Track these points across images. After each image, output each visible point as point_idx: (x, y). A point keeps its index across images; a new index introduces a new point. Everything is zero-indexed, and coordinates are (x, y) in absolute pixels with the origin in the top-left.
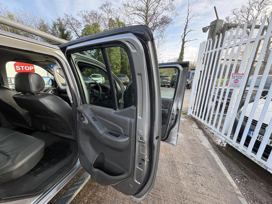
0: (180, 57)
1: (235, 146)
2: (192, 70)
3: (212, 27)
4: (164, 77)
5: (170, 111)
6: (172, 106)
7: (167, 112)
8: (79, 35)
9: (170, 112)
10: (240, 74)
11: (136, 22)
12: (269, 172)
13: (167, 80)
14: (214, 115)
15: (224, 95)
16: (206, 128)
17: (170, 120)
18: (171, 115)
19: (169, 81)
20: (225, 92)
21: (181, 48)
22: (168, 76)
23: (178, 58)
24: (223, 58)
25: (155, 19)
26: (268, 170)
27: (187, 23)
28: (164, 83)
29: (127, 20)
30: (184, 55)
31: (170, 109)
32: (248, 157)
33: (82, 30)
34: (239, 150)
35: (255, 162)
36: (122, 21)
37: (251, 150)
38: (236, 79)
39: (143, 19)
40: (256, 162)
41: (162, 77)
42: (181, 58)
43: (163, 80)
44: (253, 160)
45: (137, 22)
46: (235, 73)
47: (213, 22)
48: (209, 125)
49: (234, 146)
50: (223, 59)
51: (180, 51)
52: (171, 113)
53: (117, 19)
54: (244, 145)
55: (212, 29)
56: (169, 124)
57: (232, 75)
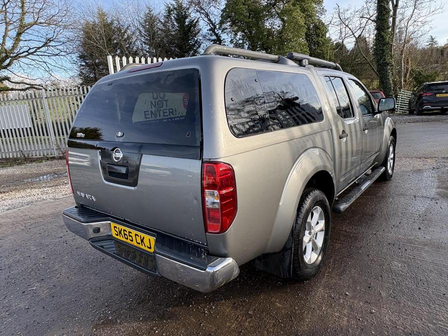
28: (441, 102)
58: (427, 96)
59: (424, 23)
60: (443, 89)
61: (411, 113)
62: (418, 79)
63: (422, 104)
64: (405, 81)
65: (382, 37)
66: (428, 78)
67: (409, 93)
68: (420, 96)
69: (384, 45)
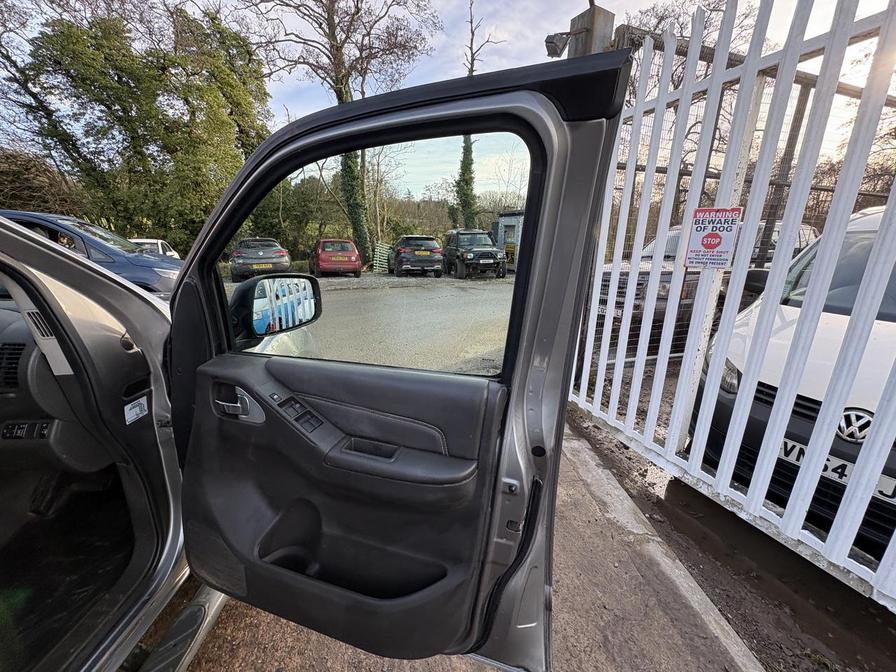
0: (463, 174)
1: (723, 499)
2: (501, 216)
3: (577, 40)
4: (419, 242)
5: (489, 471)
6: (502, 433)
7: (470, 486)
8: (21, 64)
9: (489, 479)
10: (726, 210)
11: (293, 37)
12: (884, 608)
13: (431, 251)
14: (610, 368)
15: (621, 293)
16: (595, 427)
17: (495, 530)
18: (499, 498)
19: (438, 256)
20: (642, 287)
21: (463, 145)
22: (432, 239)
23: (457, 178)
24: (622, 159)
25: (364, 36)
26: (875, 597)
27: (472, 64)
28: (420, 261)
29: (255, 27)
30: (474, 167)
31: (491, 460)
32: (783, 542)
33: (32, 41)
34: (743, 516)
35: (817, 564)
36: (235, 27)
37: (802, 521)
38: (709, 230)
39: (317, 26)
40: (823, 565)
41: (411, 242)
42: (467, 177)
43: (416, 253)
44: (808, 558)
45: (297, 36)
46: (699, 206)
47: (582, 16)
48: (611, 416)
49: (721, 500)
50: (622, 167)
51: (460, 156)
52: (500, 488)
53: (213, 18)
54: (766, 498)
55: (580, 45)
56: (490, 557)
57: (695, 216)
58: (406, 253)
59: (398, 165)
60: (422, 246)
61: (391, 272)
62: (396, 229)
63: (401, 263)
64: (382, 231)
65: (350, 167)
66: (407, 230)
67: (387, 246)
68: (398, 253)
69: (354, 178)
